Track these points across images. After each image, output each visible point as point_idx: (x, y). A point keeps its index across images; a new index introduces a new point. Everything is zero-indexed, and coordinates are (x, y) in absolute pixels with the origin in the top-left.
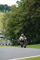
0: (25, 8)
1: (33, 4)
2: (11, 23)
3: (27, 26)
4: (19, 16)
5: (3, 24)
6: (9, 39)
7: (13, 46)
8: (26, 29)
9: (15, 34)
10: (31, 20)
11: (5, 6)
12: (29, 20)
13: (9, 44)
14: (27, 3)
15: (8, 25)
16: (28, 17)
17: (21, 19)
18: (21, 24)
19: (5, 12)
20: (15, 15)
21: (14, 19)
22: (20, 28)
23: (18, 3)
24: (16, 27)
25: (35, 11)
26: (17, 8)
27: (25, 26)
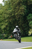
0: (10, 7)
1: (17, 3)
3: (12, 22)
4: (5, 13)
8: (11, 24)
9: (2, 29)
10: (16, 17)
12: (14, 17)
14: (11, 2)
16: (13, 14)
18: (6, 21)
20: (1, 12)
22: (6, 24)
23: (4, 2)
24: (3, 23)
25: (19, 8)
26: (3, 6)
27: (10, 22)
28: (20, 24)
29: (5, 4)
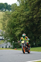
0: (27, 7)
1: (36, 3)
2: (12, 23)
3: (30, 27)
5: (3, 24)
7: (14, 49)
9: (16, 36)
11: (5, 5)
13: (9, 47)
14: (29, 2)
15: (8, 26)
17: (22, 19)
18: (22, 25)
19: (5, 11)
20: (16, 15)
21: (14, 19)
22: (22, 29)
23: (19, 2)
24: (17, 28)
25: (39, 10)
26: (18, 7)
27: (27, 27)
28: (40, 30)
29: (20, 4)
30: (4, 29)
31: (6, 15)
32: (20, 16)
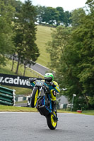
5: (51, 55)
6: (65, 94)
7: (75, 111)
9: (81, 81)
11: (58, 12)
13: (65, 106)
15: (63, 58)
19: (57, 25)
20: (81, 34)
21: (78, 43)
23: (90, 5)
24: (84, 65)
26: (88, 17)
29: (91, 10)
30: (54, 66)
31: (58, 34)
32: (91, 38)
